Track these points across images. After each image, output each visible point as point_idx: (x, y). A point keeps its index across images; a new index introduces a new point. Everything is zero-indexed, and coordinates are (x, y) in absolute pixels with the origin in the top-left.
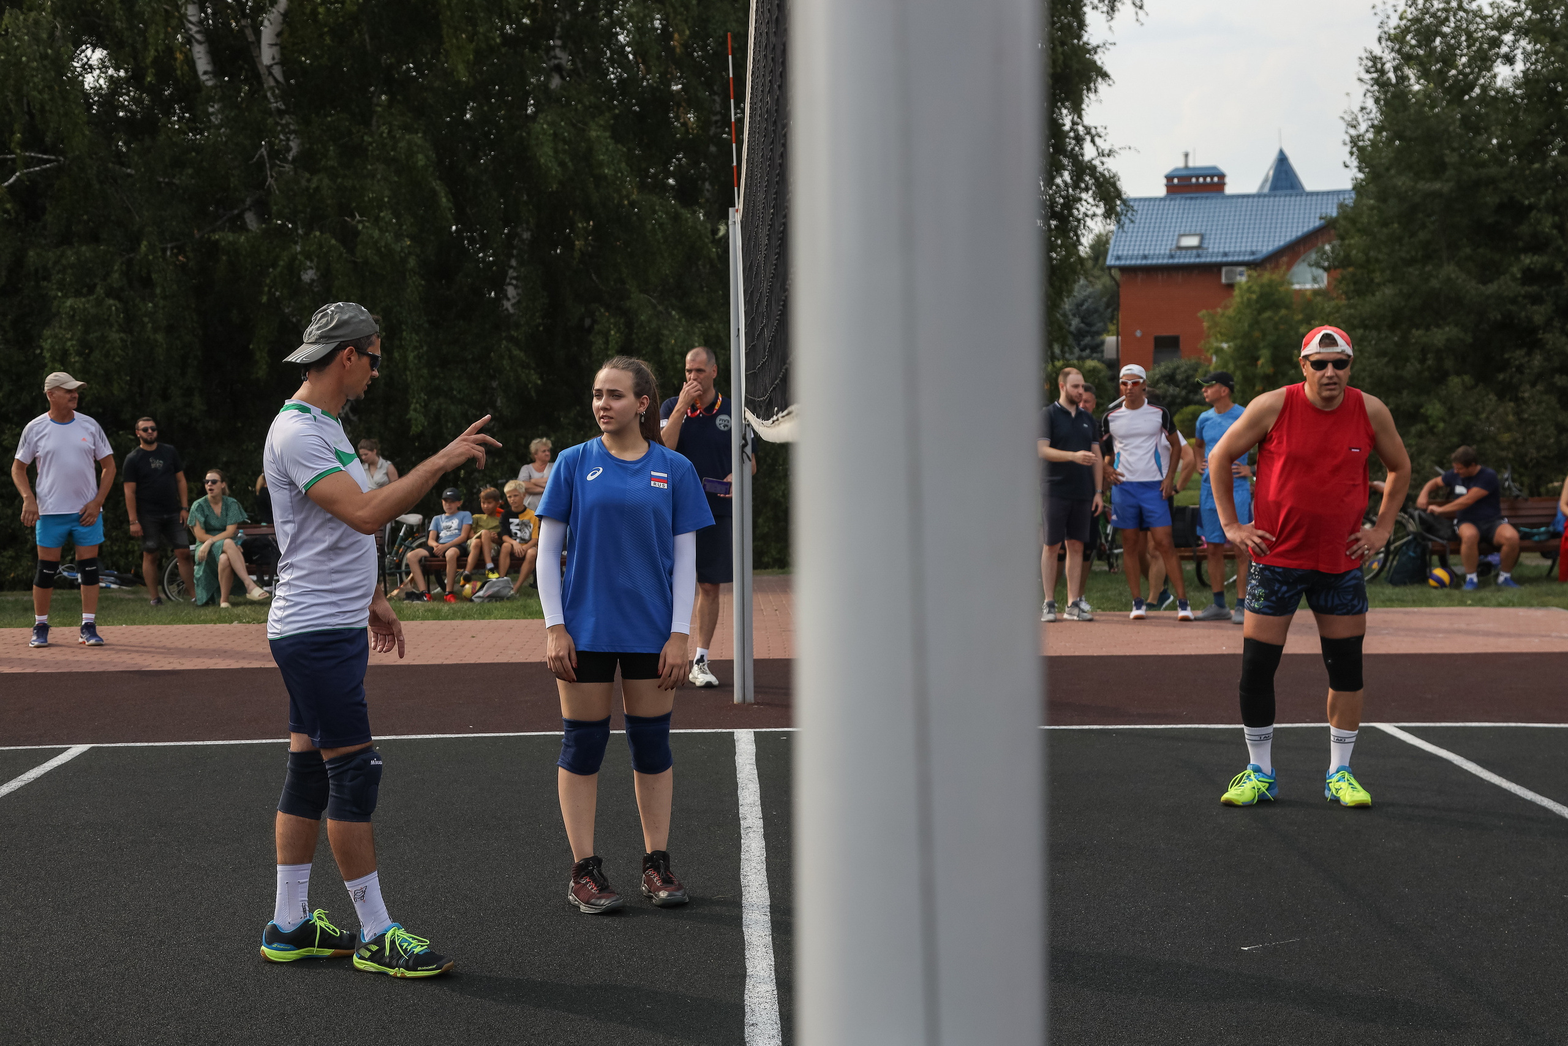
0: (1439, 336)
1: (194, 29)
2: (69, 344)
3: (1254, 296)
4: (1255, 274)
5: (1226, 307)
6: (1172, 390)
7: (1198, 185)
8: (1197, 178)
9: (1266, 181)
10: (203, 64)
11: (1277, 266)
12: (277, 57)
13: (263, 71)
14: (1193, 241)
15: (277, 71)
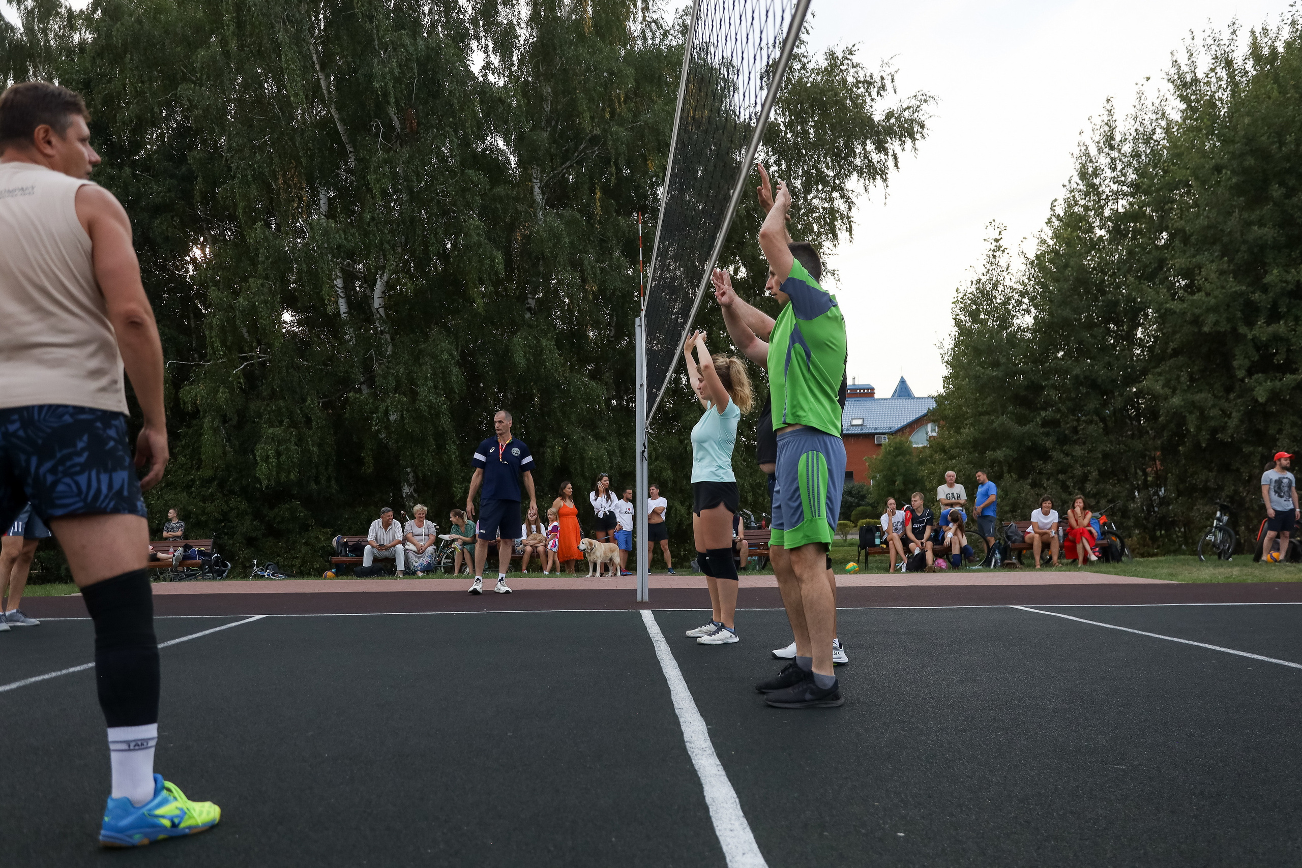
0: (1000, 454)
1: (340, 291)
2: (270, 452)
3: (892, 449)
4: (892, 437)
5: (878, 455)
6: (850, 499)
7: (860, 393)
8: (860, 390)
9: (895, 392)
10: (343, 308)
11: (903, 433)
12: (382, 304)
13: (374, 311)
14: (859, 422)
15: (382, 311)
